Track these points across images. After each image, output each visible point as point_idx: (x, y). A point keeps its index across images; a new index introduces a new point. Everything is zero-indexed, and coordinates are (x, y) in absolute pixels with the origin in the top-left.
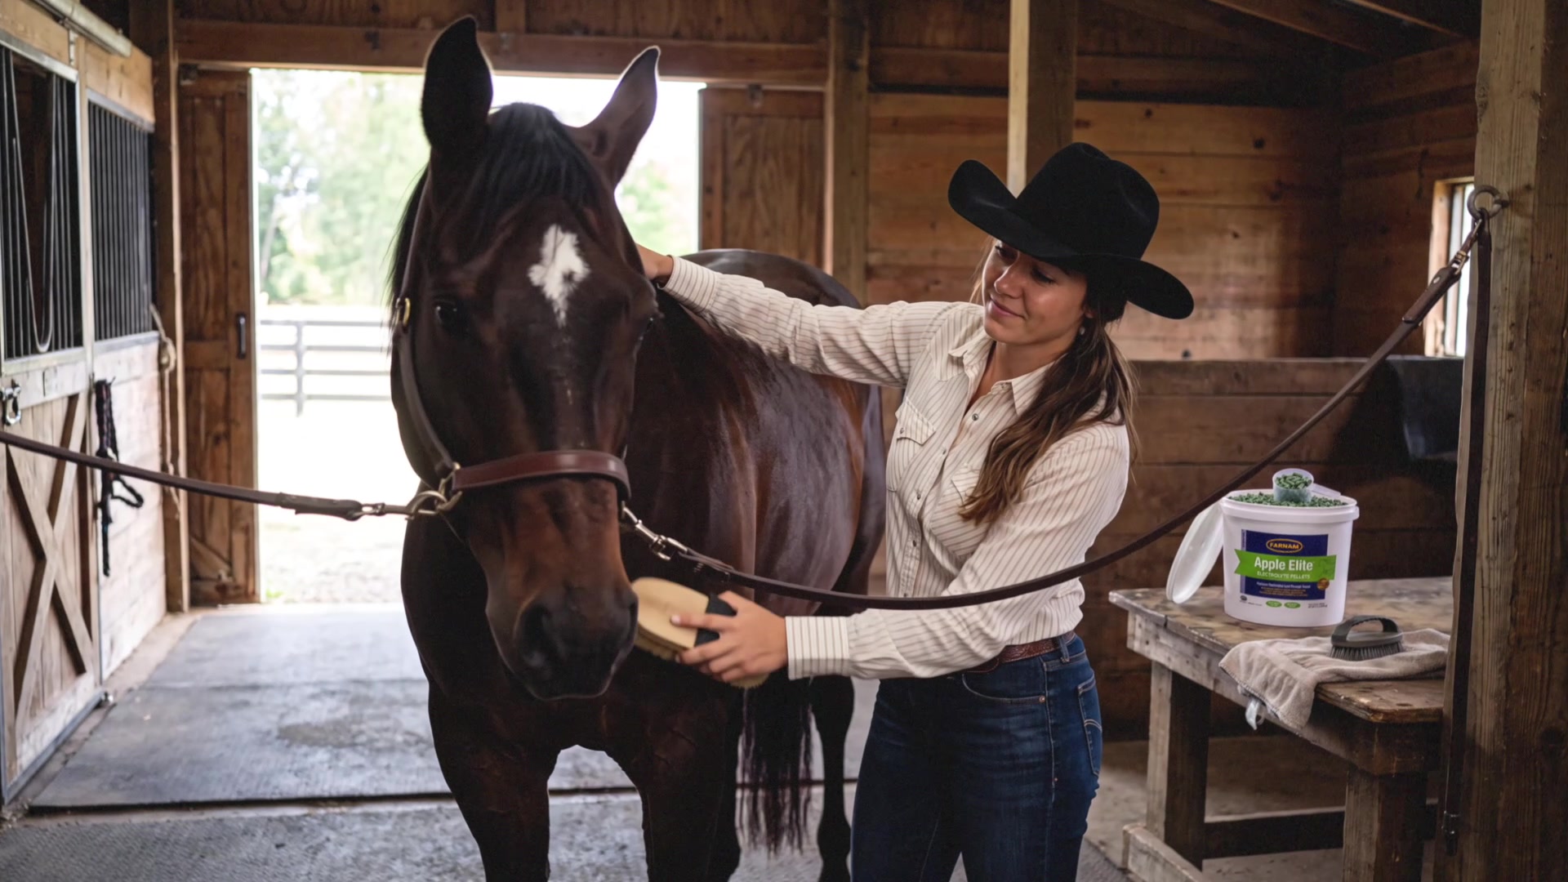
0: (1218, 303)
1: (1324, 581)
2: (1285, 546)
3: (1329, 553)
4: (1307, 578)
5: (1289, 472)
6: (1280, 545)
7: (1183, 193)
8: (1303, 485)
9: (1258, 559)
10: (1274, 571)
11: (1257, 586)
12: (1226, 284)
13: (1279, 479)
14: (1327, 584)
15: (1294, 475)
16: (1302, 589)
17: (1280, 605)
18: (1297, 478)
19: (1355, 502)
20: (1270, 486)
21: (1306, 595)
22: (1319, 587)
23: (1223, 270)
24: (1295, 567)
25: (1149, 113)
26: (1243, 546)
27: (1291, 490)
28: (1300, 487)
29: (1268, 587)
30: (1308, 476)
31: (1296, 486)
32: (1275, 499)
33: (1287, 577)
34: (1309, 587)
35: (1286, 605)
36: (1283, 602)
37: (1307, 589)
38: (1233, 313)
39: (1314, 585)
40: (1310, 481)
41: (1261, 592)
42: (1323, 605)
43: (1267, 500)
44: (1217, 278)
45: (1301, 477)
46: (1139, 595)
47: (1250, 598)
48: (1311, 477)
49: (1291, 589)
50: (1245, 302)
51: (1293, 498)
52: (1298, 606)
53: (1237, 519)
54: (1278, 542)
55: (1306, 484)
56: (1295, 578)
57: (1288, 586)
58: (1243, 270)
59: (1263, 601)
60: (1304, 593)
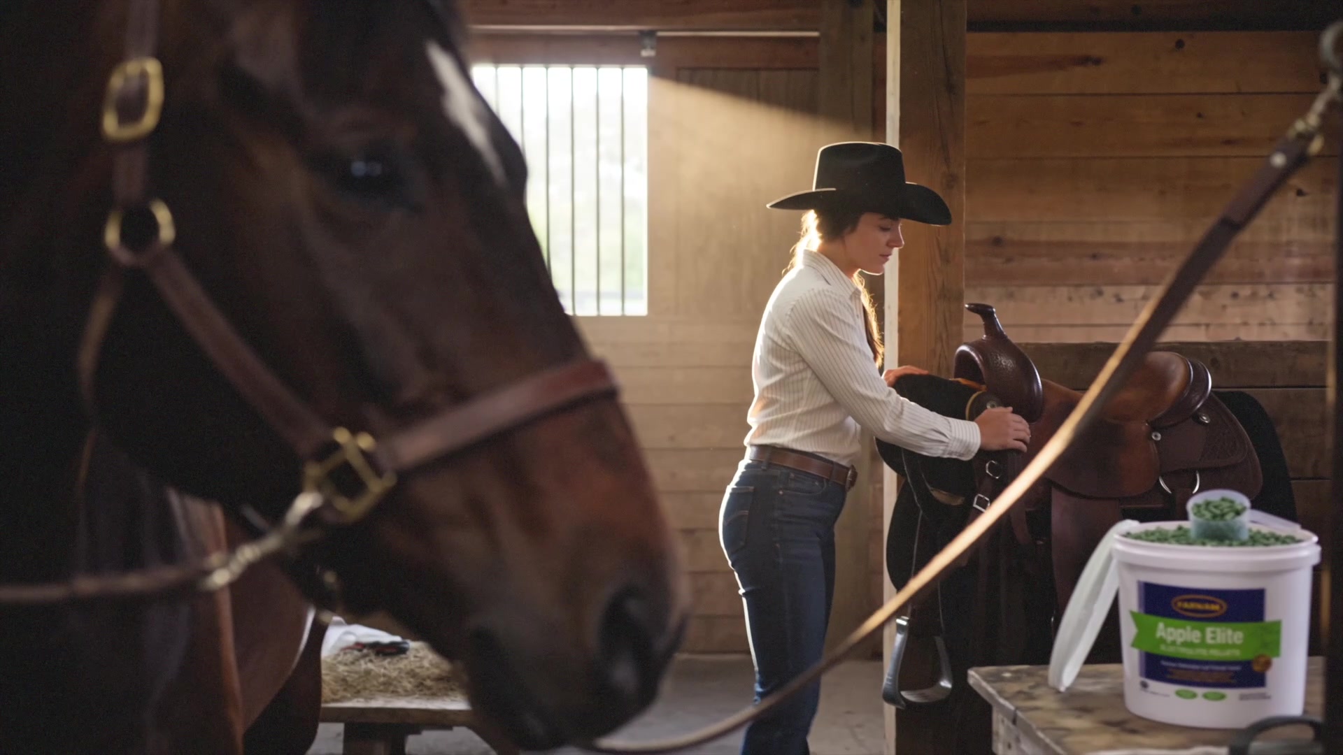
0: (1278, 279)
1: (1262, 660)
2: (1199, 606)
3: (1270, 616)
4: (1236, 654)
5: (1215, 495)
6: (1192, 605)
7: (1229, 142)
8: (1232, 515)
9: (1161, 625)
10: (1185, 644)
11: (1163, 666)
12: (1289, 255)
13: (1198, 506)
14: (1268, 664)
15: (1223, 500)
16: (1228, 671)
17: (1194, 696)
18: (1226, 504)
19: (1315, 539)
20: (1184, 516)
21: (1233, 681)
22: (1257, 668)
23: (1284, 238)
24: (1214, 638)
25: (1180, 44)
26: (1140, 606)
27: (1213, 523)
28: (1228, 517)
29: (1178, 668)
30: (1242, 500)
31: (1223, 516)
32: (1193, 534)
33: (1202, 653)
34: (1237, 668)
35: (1205, 696)
36: (1200, 691)
37: (1236, 672)
38: (1299, 291)
39: (1246, 665)
40: (1244, 509)
41: (1169, 676)
42: (1264, 697)
43: (1181, 537)
44: (1275, 246)
45: (1232, 502)
46: (1007, 675)
47: (1154, 685)
48: (1246, 502)
49: (1211, 671)
50: (1312, 276)
51: (1218, 534)
52: (1222, 697)
53: (1132, 567)
54: (1189, 601)
55: (1238, 513)
56: (1215, 654)
57: (1207, 668)
58: (1310, 236)
59: (1170, 689)
60: (1232, 678)
